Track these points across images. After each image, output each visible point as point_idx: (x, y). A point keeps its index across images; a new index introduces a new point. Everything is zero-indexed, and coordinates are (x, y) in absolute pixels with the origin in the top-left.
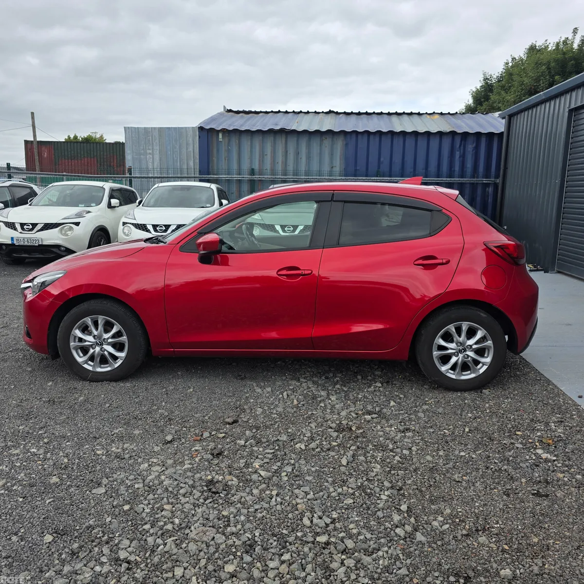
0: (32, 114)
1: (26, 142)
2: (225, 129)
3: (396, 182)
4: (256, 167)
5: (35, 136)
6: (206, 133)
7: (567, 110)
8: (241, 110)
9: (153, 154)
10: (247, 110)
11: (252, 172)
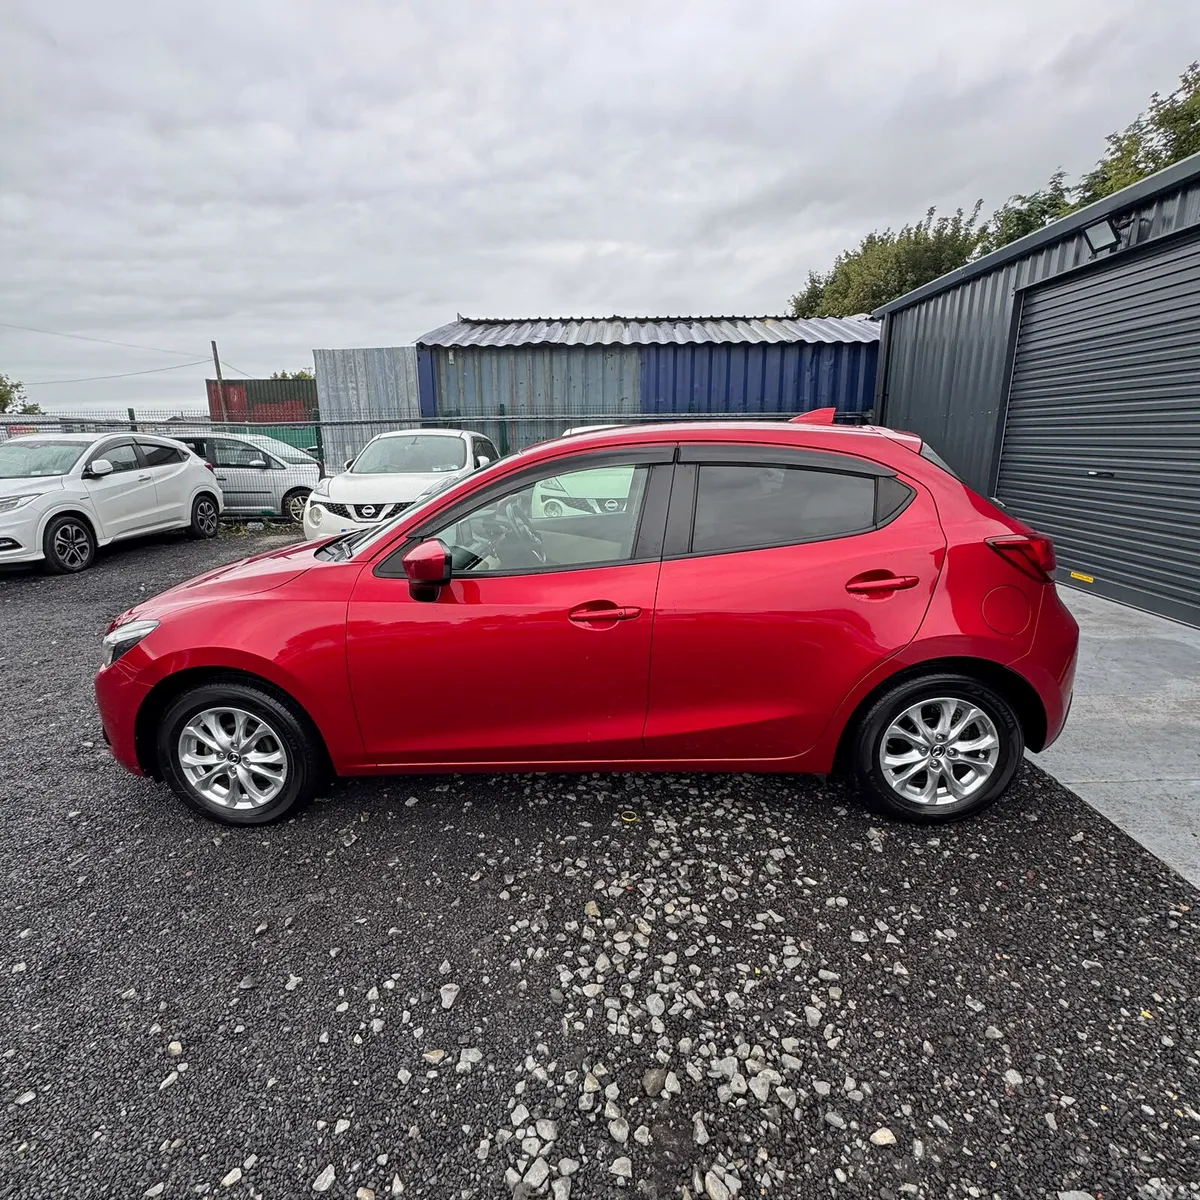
0: (214, 343)
1: (209, 382)
2: (456, 345)
3: (786, 420)
4: (506, 402)
5: (219, 373)
6: (430, 353)
7: (1011, 293)
8: (483, 318)
9: (356, 389)
10: (492, 318)
11: (502, 411)
